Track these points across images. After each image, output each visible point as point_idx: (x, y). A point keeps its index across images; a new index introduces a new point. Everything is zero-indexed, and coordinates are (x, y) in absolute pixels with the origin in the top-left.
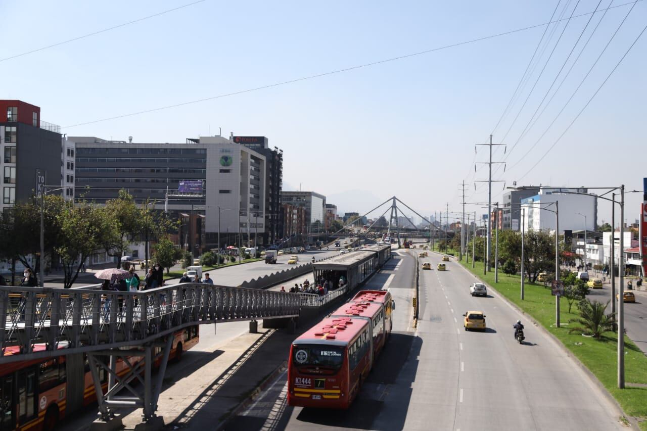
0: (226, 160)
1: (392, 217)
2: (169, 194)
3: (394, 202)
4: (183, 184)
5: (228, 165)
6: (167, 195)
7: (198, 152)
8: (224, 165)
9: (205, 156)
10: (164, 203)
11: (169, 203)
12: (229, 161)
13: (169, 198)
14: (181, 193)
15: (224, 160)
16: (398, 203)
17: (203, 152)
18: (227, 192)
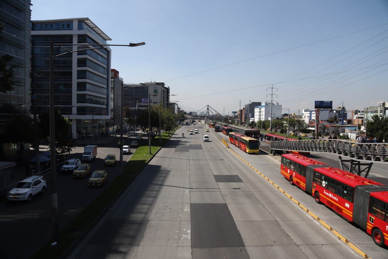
0: (156, 91)
1: (207, 112)
2: (138, 103)
3: (208, 107)
4: (143, 100)
5: (156, 93)
6: (137, 104)
7: (145, 88)
8: (155, 93)
9: (148, 89)
10: (136, 107)
11: (138, 107)
12: (157, 91)
13: (138, 105)
14: (143, 103)
15: (155, 91)
16: (209, 107)
17: (147, 88)
18: (156, 103)
